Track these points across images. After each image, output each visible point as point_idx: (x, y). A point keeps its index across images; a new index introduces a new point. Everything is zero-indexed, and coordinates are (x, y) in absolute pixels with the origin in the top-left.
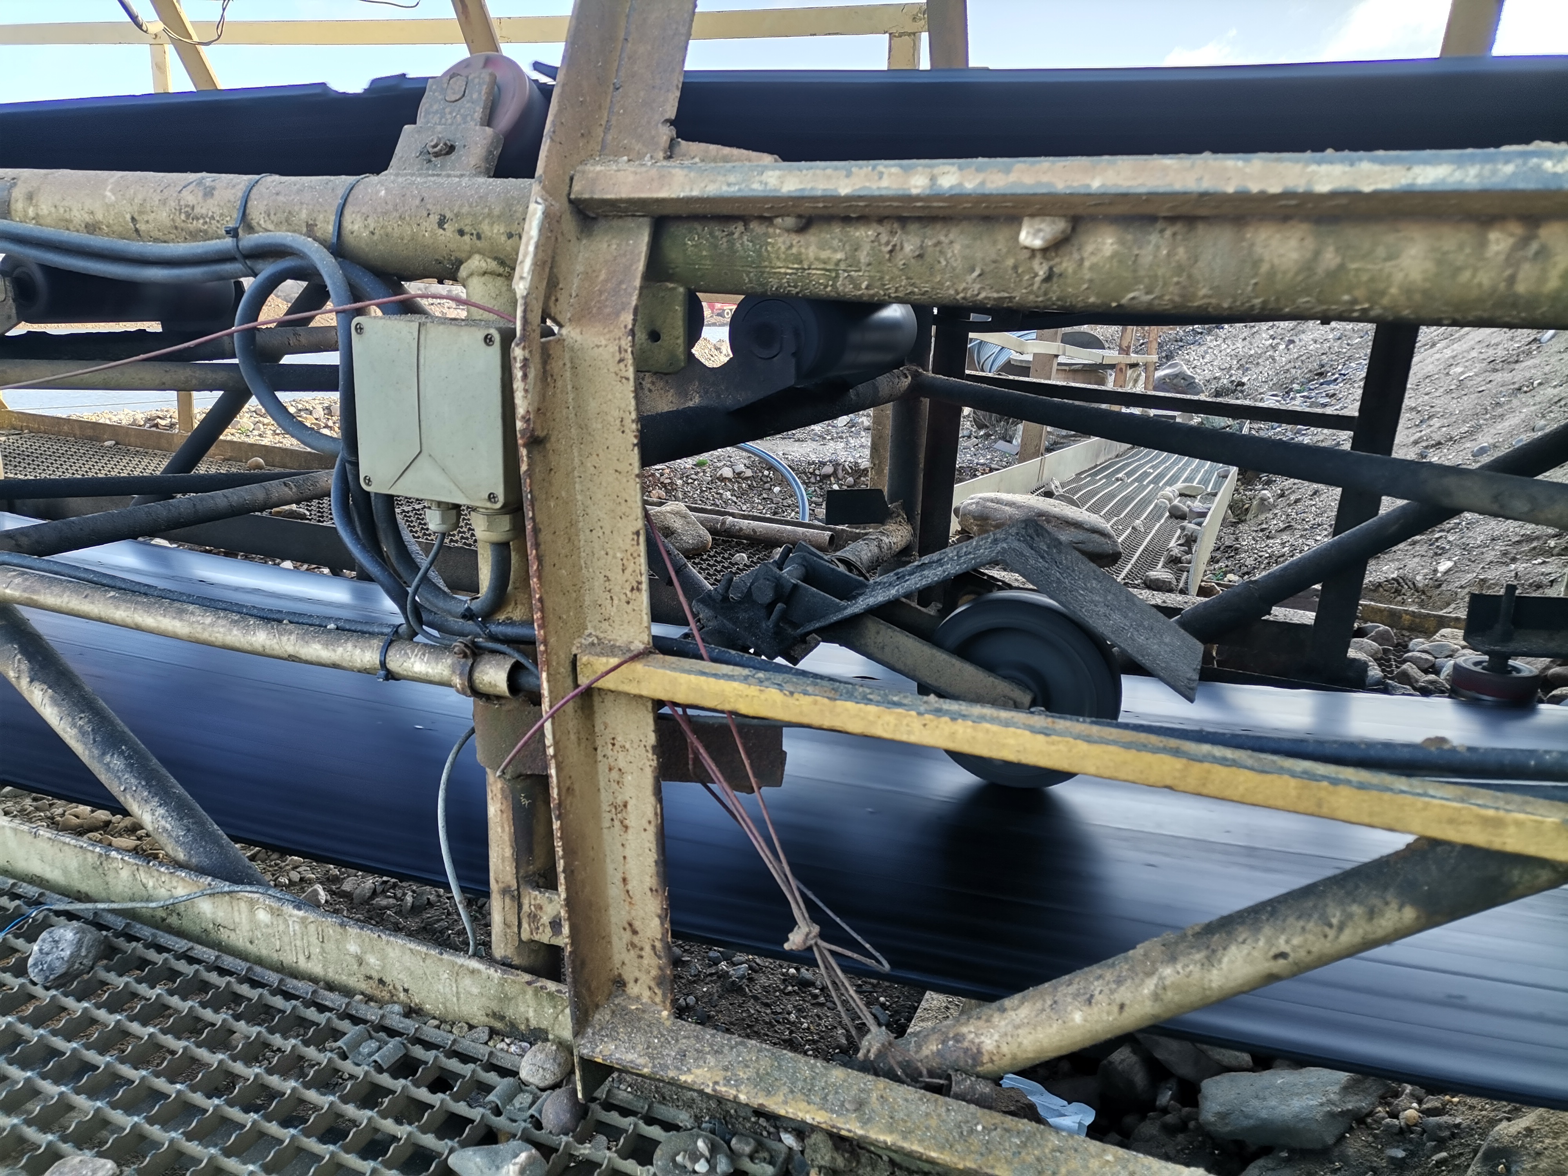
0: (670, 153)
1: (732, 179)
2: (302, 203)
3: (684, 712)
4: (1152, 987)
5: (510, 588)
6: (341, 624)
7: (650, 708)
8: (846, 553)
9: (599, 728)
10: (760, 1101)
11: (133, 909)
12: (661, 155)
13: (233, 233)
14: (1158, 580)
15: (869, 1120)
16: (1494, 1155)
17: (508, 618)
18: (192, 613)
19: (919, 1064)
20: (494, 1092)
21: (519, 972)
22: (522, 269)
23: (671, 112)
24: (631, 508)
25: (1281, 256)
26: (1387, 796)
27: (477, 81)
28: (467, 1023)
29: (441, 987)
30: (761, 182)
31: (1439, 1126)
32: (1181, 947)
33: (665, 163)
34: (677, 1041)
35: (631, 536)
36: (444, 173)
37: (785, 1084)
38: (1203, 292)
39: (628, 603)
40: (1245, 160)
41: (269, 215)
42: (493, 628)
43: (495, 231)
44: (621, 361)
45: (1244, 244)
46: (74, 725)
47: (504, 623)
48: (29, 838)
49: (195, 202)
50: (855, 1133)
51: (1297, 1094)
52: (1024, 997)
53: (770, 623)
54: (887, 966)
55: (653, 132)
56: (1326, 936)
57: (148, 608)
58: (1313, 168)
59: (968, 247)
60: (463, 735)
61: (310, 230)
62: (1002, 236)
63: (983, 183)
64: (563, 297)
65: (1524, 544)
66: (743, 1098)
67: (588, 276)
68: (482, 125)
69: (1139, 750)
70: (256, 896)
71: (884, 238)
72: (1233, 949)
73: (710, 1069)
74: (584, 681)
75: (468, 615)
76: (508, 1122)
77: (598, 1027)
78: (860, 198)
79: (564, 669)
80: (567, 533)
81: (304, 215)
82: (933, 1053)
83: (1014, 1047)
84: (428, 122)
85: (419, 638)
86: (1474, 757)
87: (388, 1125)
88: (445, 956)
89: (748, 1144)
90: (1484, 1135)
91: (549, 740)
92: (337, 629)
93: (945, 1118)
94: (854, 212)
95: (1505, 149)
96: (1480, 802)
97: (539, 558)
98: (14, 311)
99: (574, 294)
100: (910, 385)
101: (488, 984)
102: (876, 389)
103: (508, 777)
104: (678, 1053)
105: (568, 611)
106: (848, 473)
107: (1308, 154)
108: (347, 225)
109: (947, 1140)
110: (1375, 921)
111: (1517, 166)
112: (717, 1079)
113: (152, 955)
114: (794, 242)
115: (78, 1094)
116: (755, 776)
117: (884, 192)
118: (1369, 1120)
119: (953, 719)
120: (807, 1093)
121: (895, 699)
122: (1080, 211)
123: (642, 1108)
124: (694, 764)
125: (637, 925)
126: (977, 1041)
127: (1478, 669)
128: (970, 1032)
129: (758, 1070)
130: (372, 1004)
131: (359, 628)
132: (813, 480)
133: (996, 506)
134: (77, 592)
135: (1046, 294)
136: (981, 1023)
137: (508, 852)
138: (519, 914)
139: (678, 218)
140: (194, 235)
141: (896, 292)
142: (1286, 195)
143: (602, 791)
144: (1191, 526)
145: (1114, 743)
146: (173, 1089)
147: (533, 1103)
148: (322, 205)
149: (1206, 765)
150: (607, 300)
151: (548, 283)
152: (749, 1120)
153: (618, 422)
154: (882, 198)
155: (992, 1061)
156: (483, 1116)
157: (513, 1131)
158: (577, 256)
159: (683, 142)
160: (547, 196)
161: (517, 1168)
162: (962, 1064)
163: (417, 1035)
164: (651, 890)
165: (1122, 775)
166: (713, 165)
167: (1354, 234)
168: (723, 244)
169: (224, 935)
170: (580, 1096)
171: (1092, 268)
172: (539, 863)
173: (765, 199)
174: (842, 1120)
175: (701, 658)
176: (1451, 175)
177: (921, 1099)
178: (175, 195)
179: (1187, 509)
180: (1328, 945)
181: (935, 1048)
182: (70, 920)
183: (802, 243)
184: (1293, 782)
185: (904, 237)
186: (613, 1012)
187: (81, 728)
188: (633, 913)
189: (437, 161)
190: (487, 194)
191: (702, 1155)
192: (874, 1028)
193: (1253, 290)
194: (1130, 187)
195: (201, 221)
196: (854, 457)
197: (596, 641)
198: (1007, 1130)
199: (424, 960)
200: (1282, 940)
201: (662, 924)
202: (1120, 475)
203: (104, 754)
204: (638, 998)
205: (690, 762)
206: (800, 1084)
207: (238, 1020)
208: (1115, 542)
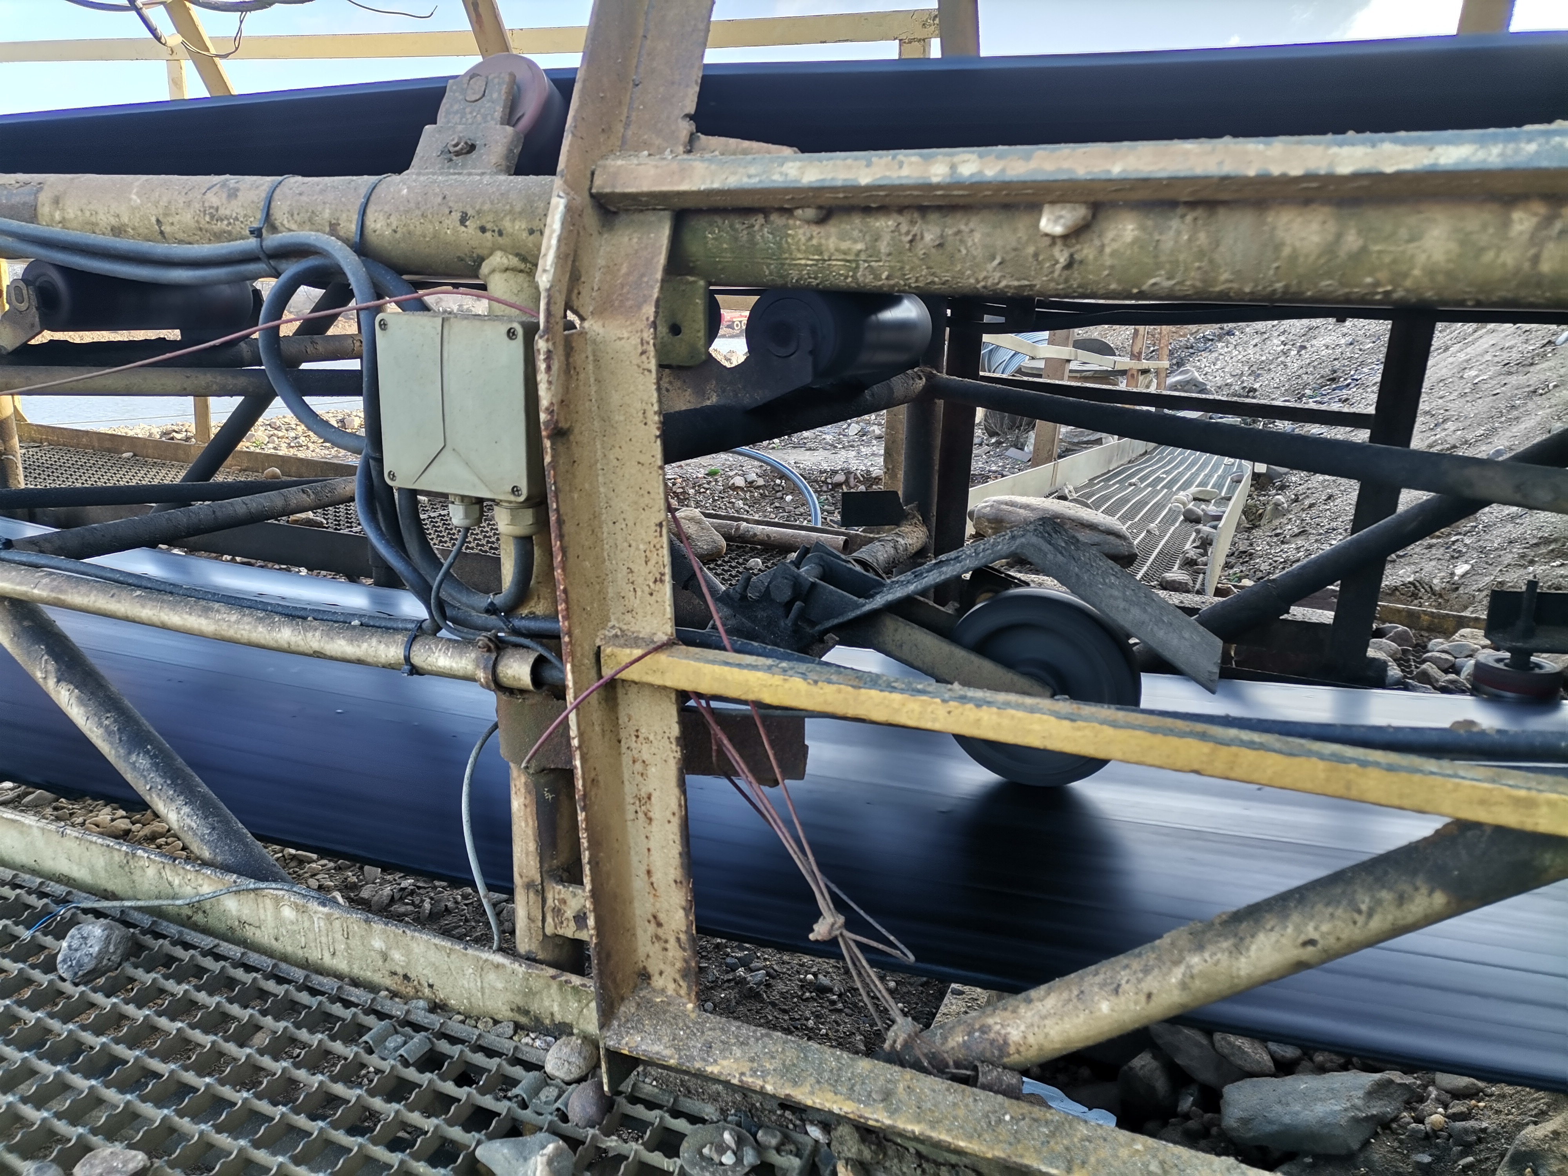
0: (690, 147)
1: (752, 170)
2: (324, 203)
3: (708, 704)
4: (1180, 976)
5: (532, 582)
6: (365, 620)
7: (674, 700)
8: (863, 553)
9: (623, 719)
10: (787, 1092)
11: (159, 906)
12: (681, 149)
13: (257, 233)
14: (1174, 581)
15: (896, 1110)
16: (1521, 1160)
17: (531, 613)
18: (218, 611)
19: (946, 1055)
20: (520, 1085)
21: (544, 966)
22: (545, 262)
23: (691, 107)
24: (654, 499)
25: (1302, 239)
26: (1417, 777)
27: (496, 81)
28: (492, 1018)
29: (465, 982)
30: (781, 173)
31: (1466, 1131)
32: (1209, 935)
33: (686, 156)
34: (703, 1033)
35: (654, 528)
36: (465, 171)
37: (811, 1075)
38: (1225, 276)
39: (651, 594)
40: (1266, 144)
41: (292, 215)
42: (517, 623)
43: (517, 227)
44: (643, 353)
45: (1266, 228)
46: (100, 725)
47: (527, 618)
48: (57, 837)
49: (219, 204)
50: (883, 1123)
51: (1321, 1100)
52: (1050, 988)
53: (789, 622)
54: (912, 958)
55: (673, 128)
56: (1355, 923)
57: (173, 606)
58: (1335, 150)
59: (988, 235)
60: (486, 730)
61: (333, 229)
62: (1022, 224)
63: (1003, 170)
64: (585, 291)
65: (1542, 547)
66: (769, 1088)
67: (610, 270)
68: (502, 124)
69: (1165, 735)
70: (281, 893)
71: (904, 228)
72: (1261, 937)
73: (736, 1060)
74: (607, 672)
75: (492, 610)
76: (535, 1115)
77: (623, 1019)
78: (880, 187)
79: (589, 661)
80: (590, 525)
81: (327, 214)
82: (959, 1045)
83: (1041, 1038)
84: (449, 122)
85: (444, 633)
86: (1504, 739)
87: (416, 1118)
88: (470, 951)
89: (775, 1136)
90: (1510, 1139)
91: (573, 732)
92: (362, 625)
93: (973, 1108)
94: (874, 202)
95: (1528, 128)
96: (1511, 782)
97: (564, 550)
98: (37, 319)
99: (596, 288)
100: (924, 387)
101: (513, 979)
102: (891, 390)
103: (531, 771)
104: (704, 1045)
105: (592, 603)
106: (859, 481)
107: (1330, 137)
108: (370, 223)
109: (975, 1130)
110: (1405, 907)
111: (1540, 145)
112: (744, 1070)
113: (179, 952)
114: (815, 234)
115: (108, 1087)
116: (780, 766)
117: (904, 181)
118: (1394, 1126)
119: (978, 706)
120: (834, 1083)
121: (920, 687)
122: (1101, 197)
123: (668, 1101)
124: (717, 756)
125: (662, 917)
126: (1003, 1032)
127: (1501, 666)
128: (996, 1023)
129: (784, 1061)
130: (397, 1000)
131: (383, 624)
132: (825, 489)
133: (1010, 508)
134: (104, 591)
135: (1066, 281)
136: (1007, 1014)
137: (532, 847)
138: (543, 908)
139: (698, 212)
140: (218, 236)
141: (916, 281)
142: (1308, 177)
143: (626, 783)
144: (1206, 529)
145: (1141, 727)
146: (202, 1082)
147: (559, 1097)
148: (345, 205)
149: (1234, 749)
150: (628, 293)
151: (570, 277)
152: (774, 1113)
153: (640, 414)
154: (902, 187)
155: (1018, 1052)
156: (509, 1109)
157: (540, 1124)
158: (599, 250)
159: (702, 137)
160: (569, 190)
161: (545, 1159)
162: (988, 1055)
163: (443, 1030)
164: (676, 882)
165: (1149, 760)
166: (733, 157)
167: (1375, 216)
168: (744, 236)
169: (250, 933)
170: (606, 1088)
171: (1113, 254)
172: (563, 857)
173: (785, 191)
174: (869, 1110)
175: (724, 649)
176: (1474, 154)
177: (948, 1090)
178: (199, 197)
179: (1202, 513)
180: (1357, 931)
181: (961, 1040)
182: (97, 917)
183: (822, 234)
184: (1321, 765)
185: (924, 227)
186: (638, 1004)
187: (107, 727)
188: (658, 905)
189: (459, 160)
190: (509, 191)
191: (729, 1148)
192: (900, 1019)
193: (1275, 274)
194: (1151, 172)
195: (225, 222)
196: (865, 465)
197: (619, 633)
198: (1035, 1120)
199: (449, 955)
200: (1310, 928)
201: (687, 916)
202: (1133, 480)
203: (130, 753)
204: (663, 991)
205: (714, 754)
206: (826, 1075)
207: (265, 1016)
208: (1131, 544)
